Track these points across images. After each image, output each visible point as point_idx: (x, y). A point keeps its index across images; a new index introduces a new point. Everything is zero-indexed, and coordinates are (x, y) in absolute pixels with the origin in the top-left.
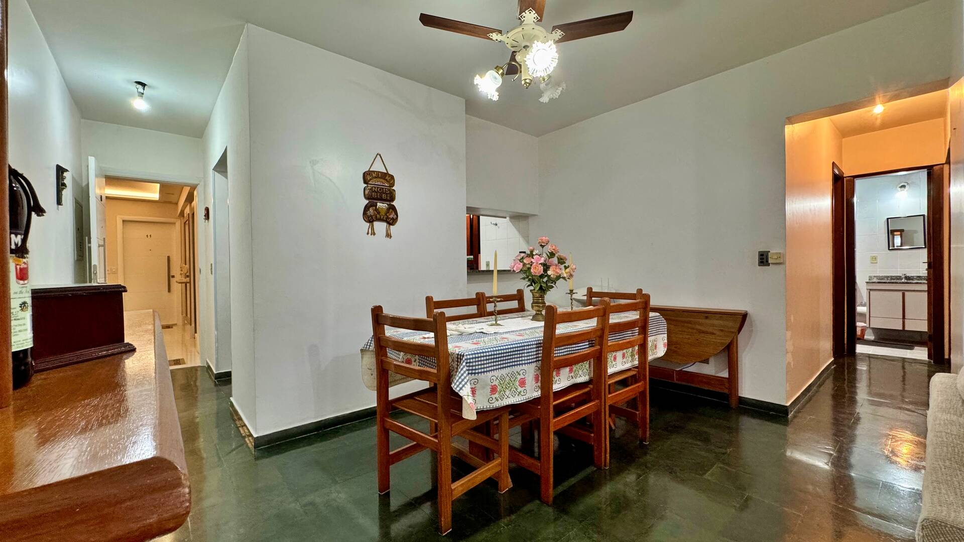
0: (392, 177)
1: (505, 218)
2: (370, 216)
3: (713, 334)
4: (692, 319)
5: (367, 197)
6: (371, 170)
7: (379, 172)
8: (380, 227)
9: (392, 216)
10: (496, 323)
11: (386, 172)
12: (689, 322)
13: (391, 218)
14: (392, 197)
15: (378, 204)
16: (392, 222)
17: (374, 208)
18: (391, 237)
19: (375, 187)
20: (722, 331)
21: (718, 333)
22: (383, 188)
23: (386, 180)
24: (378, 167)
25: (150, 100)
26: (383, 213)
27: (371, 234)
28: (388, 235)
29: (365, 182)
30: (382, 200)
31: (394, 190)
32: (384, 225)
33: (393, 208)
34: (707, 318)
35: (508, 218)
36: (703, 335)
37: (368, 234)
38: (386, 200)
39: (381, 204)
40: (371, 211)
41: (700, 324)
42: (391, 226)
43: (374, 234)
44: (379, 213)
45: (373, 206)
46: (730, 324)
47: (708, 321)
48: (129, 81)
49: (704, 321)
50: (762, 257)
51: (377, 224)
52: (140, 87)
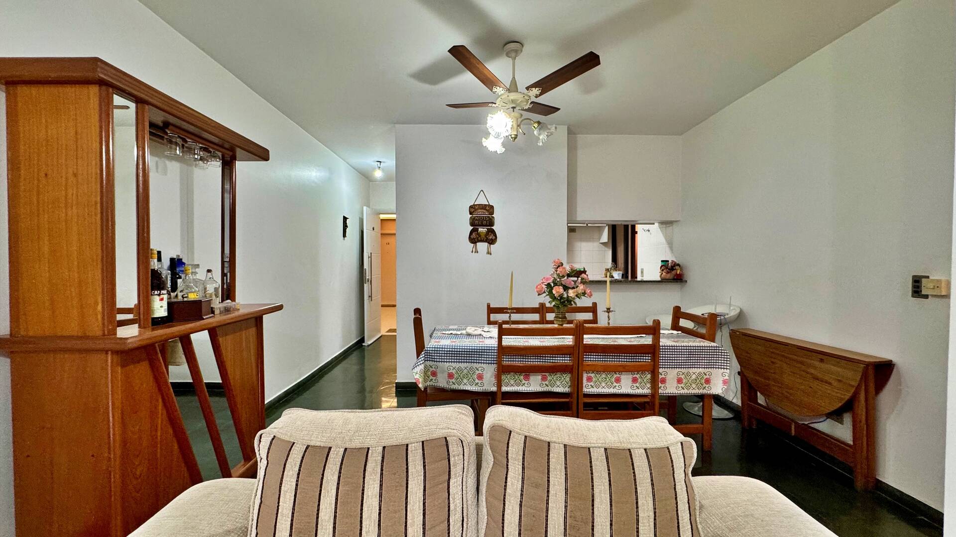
0: (492, 207)
1: (654, 224)
2: (474, 238)
3: (830, 384)
4: (805, 360)
5: (472, 224)
6: (475, 204)
7: (480, 204)
8: (482, 246)
9: (491, 237)
11: (488, 204)
12: (802, 363)
13: (491, 238)
14: (491, 223)
15: (479, 229)
16: (492, 242)
17: (476, 232)
18: (491, 254)
19: (477, 217)
20: (840, 381)
21: (835, 384)
22: (483, 217)
23: (487, 210)
24: (482, 201)
25: (383, 170)
26: (483, 236)
27: (475, 252)
28: (489, 253)
29: (471, 213)
30: (482, 225)
31: (493, 217)
32: (486, 244)
33: (493, 232)
34: (822, 360)
35: (657, 225)
36: (816, 382)
37: (472, 252)
38: (486, 225)
39: (482, 229)
40: (474, 235)
41: (815, 368)
42: (492, 245)
43: (477, 252)
44: (480, 236)
45: (475, 231)
46: (850, 374)
47: (822, 365)
48: (374, 161)
49: (817, 364)
50: (917, 284)
51: (479, 245)
52: (379, 163)
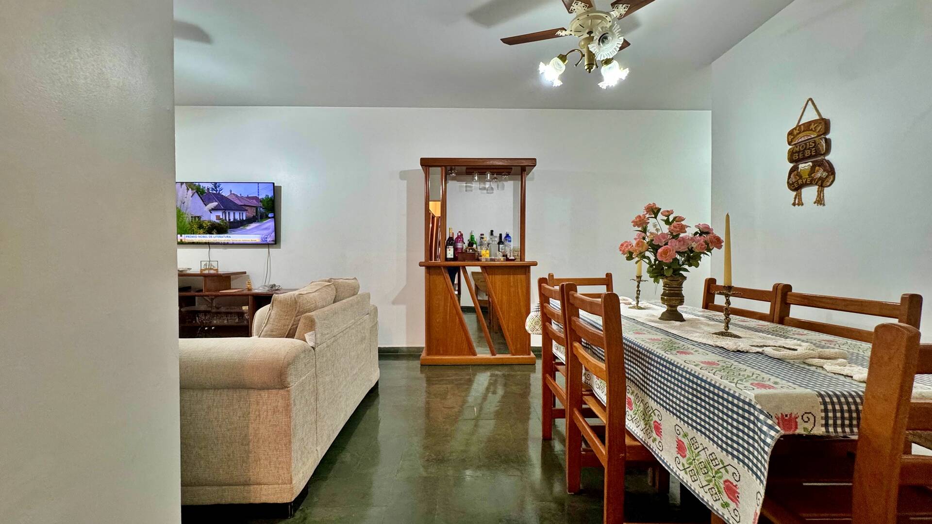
10: (638, 303)
